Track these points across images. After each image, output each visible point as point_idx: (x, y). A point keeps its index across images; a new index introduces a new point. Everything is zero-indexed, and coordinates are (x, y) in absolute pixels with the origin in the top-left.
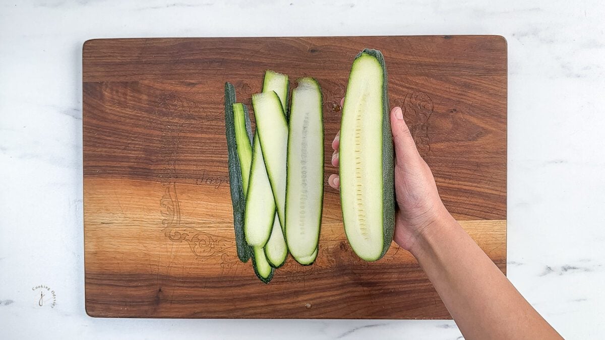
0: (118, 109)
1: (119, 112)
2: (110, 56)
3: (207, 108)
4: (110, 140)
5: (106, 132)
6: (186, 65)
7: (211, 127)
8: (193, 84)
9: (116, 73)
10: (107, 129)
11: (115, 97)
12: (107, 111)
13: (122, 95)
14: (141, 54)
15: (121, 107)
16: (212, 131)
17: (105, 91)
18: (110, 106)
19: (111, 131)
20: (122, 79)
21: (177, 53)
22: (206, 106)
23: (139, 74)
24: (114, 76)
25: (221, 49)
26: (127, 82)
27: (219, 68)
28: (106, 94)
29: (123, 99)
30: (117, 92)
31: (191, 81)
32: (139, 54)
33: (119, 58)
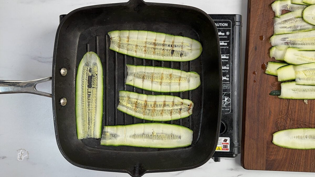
0: (281, 152)
1: (282, 152)
2: (253, 155)
3: (283, 105)
4: (297, 157)
5: (292, 159)
6: (260, 115)
7: (293, 104)
8: (270, 113)
9: (262, 152)
10: (291, 158)
11: (274, 153)
12: (281, 158)
13: (274, 150)
14: (253, 139)
15: (280, 150)
16: (295, 103)
17: (271, 158)
18: (279, 156)
19: (292, 156)
20: (265, 150)
21: (253, 120)
22: (281, 106)
23: (263, 141)
24: (263, 154)
25: (252, 96)
26: (267, 147)
27: (262, 99)
28: (272, 158)
29: (276, 149)
30: (272, 152)
31: (268, 113)
32: (253, 140)
33: (254, 150)
